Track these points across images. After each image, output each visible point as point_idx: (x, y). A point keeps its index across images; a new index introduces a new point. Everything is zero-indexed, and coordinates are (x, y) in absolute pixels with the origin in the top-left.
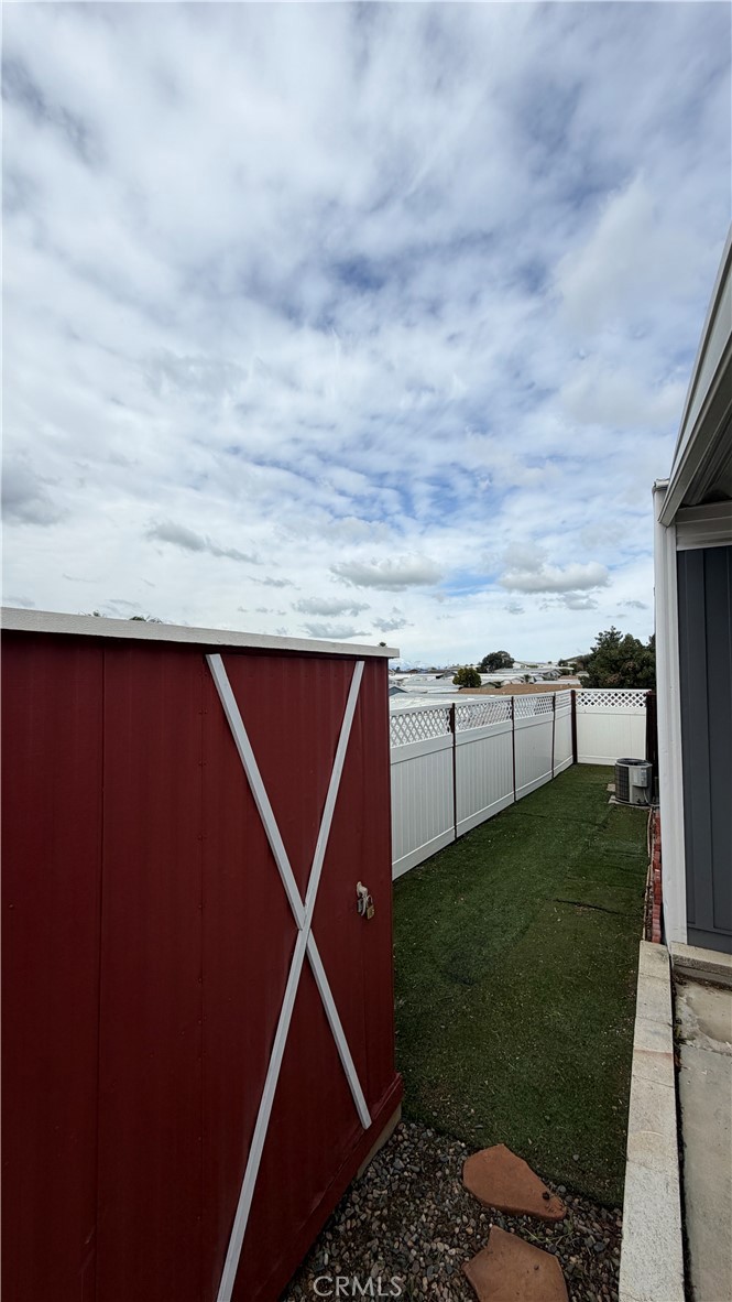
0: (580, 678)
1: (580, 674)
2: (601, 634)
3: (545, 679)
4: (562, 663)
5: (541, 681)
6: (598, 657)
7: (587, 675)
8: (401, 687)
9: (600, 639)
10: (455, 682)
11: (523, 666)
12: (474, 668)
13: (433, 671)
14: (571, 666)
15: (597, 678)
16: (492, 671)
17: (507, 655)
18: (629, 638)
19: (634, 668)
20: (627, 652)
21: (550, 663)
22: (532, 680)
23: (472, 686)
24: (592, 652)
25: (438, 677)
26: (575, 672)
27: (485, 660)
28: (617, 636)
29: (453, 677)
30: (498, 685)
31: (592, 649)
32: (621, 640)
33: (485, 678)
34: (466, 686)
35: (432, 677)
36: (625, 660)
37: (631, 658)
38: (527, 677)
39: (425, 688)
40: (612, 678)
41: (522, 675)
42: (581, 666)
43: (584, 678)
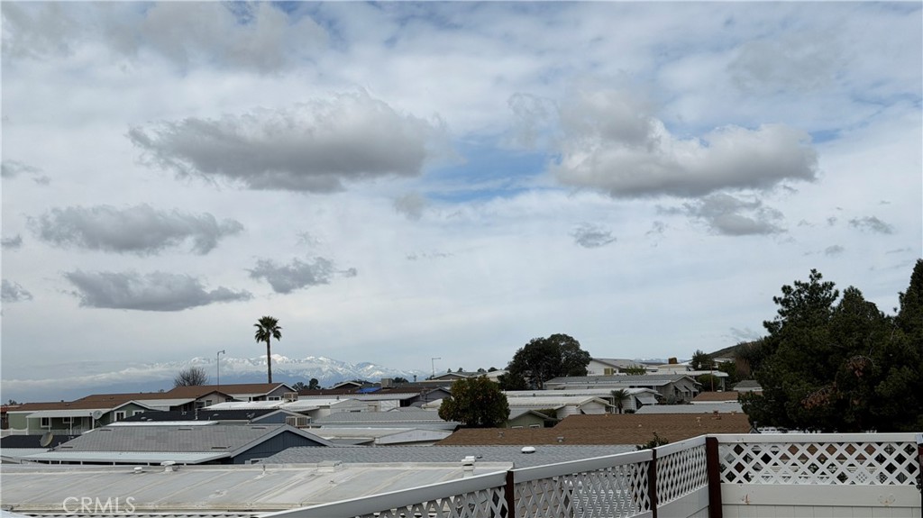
0: (741, 398)
1: (742, 388)
2: (786, 289)
3: (661, 401)
4: (700, 360)
5: (652, 408)
6: (784, 346)
7: (758, 390)
8: (310, 432)
9: (785, 302)
10: (445, 414)
11: (612, 368)
12: (493, 377)
13: (397, 385)
14: (723, 368)
15: (782, 397)
16: (538, 384)
17: (572, 343)
18: (853, 296)
19: (867, 371)
20: (849, 332)
21: (673, 361)
22: (632, 405)
23: (488, 424)
24: (765, 333)
25: (405, 403)
26: (730, 382)
27: (520, 356)
28: (825, 294)
29: (440, 402)
30: (550, 418)
31: (766, 325)
32: (835, 304)
33: (518, 401)
34: (472, 425)
35: (390, 403)
36: (845, 352)
37: (860, 347)
38: (620, 397)
39: (368, 431)
40: (818, 396)
41: (607, 392)
42: (744, 367)
43: (752, 396)
